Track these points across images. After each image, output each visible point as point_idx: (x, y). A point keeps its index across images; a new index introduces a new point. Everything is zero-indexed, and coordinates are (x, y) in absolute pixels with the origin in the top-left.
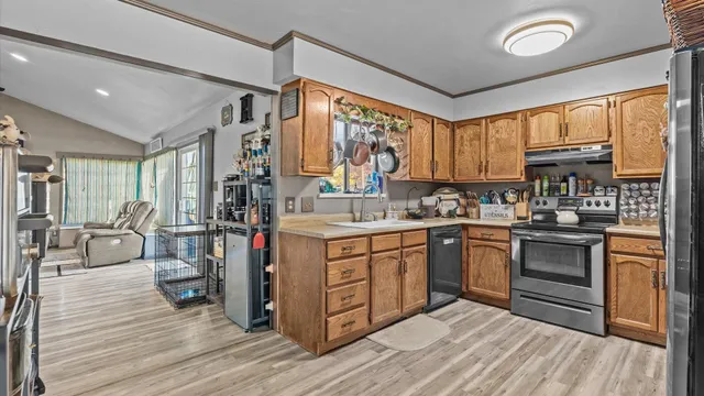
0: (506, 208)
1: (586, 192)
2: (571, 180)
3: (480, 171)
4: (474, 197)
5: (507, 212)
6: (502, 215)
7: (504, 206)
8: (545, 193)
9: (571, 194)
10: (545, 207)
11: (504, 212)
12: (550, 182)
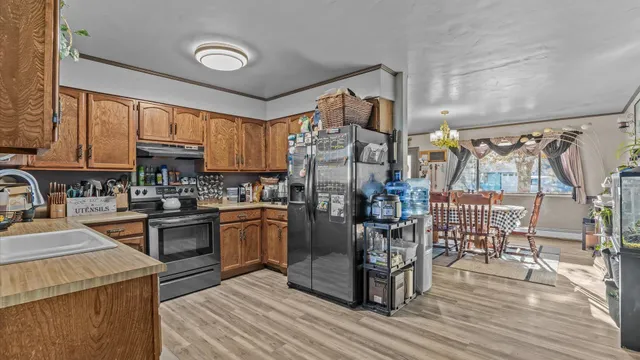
0: (107, 201)
1: (176, 181)
2: (165, 171)
3: (78, 157)
4: (59, 190)
5: (107, 204)
6: (100, 209)
7: (104, 198)
8: (142, 183)
9: (165, 184)
10: (146, 196)
11: (104, 205)
12: (145, 173)
